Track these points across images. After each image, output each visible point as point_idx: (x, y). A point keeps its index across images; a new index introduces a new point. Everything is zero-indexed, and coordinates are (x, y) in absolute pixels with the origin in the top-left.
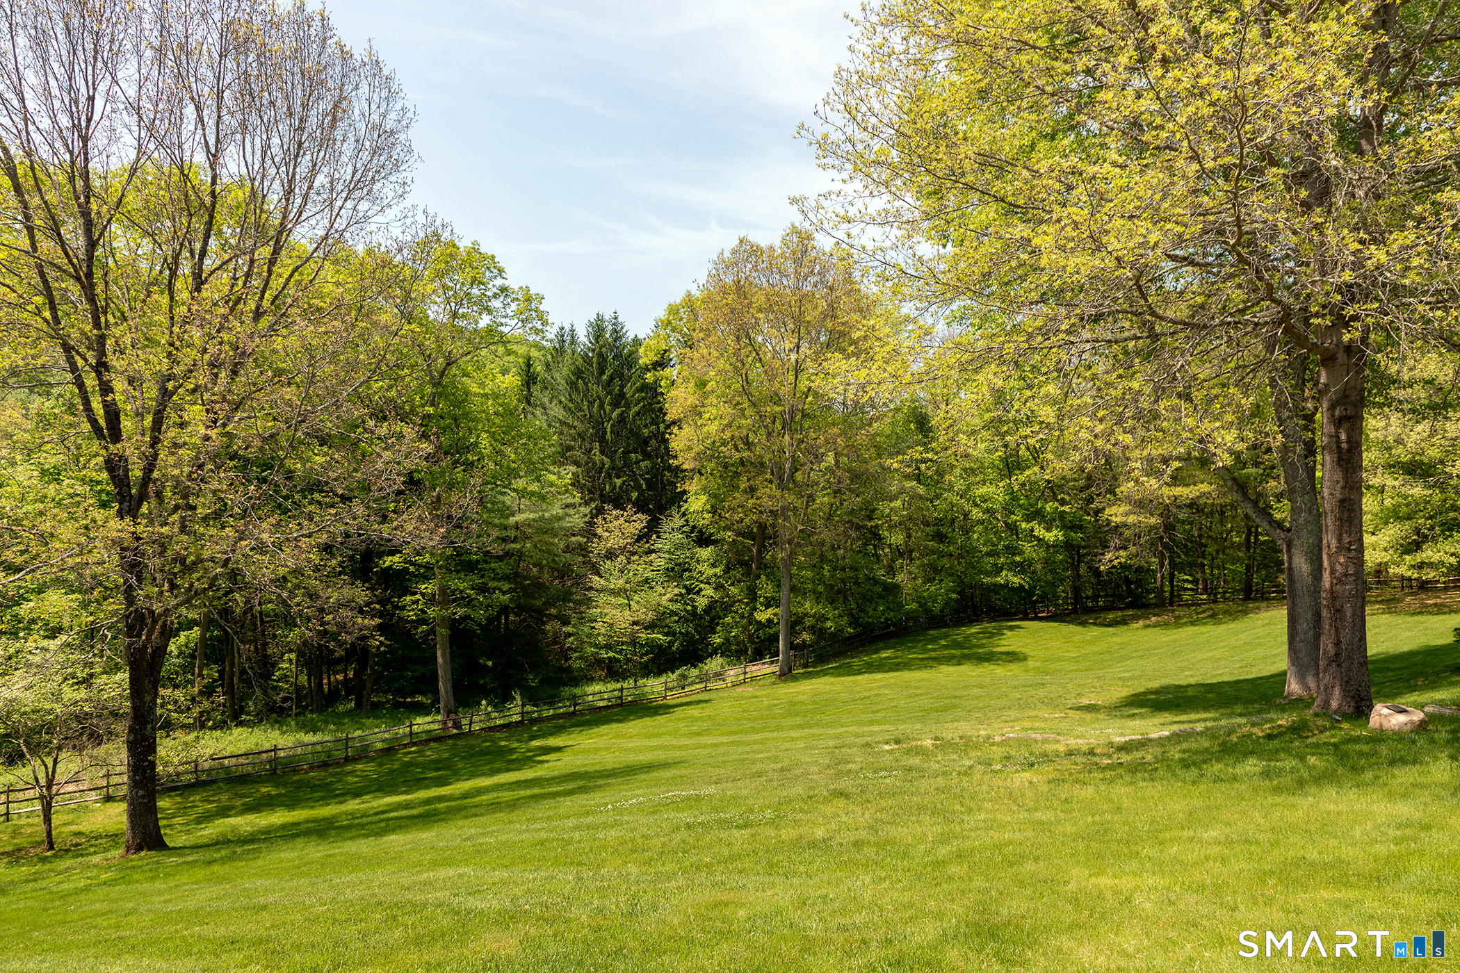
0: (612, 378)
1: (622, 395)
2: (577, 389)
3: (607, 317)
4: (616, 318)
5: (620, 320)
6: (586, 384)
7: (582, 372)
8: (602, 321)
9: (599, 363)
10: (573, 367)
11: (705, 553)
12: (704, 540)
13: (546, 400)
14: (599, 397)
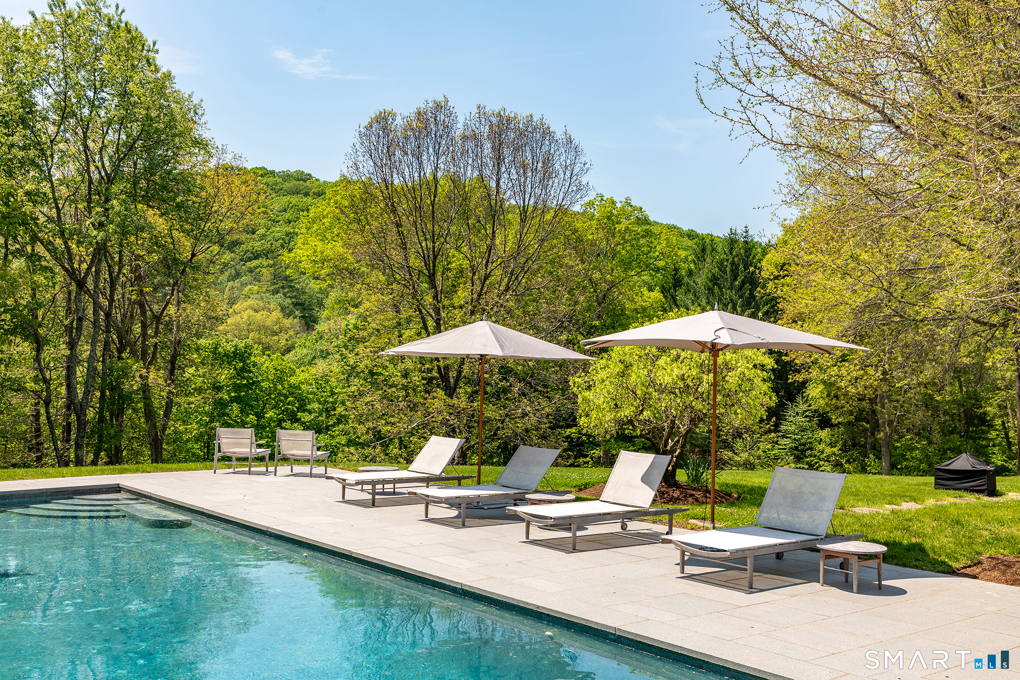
0: (743, 283)
1: (752, 297)
2: (713, 294)
3: (739, 231)
4: (747, 232)
5: (750, 233)
6: (720, 289)
7: (718, 279)
8: (735, 234)
9: (732, 271)
10: (710, 275)
11: (824, 434)
12: (824, 422)
13: (689, 302)
14: (731, 300)
